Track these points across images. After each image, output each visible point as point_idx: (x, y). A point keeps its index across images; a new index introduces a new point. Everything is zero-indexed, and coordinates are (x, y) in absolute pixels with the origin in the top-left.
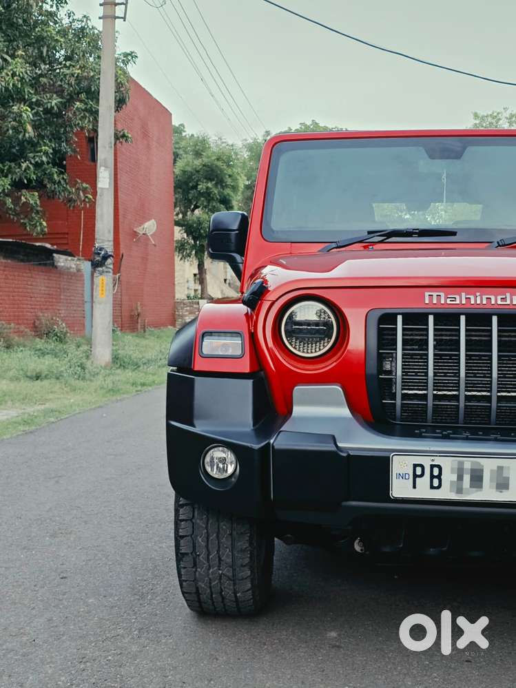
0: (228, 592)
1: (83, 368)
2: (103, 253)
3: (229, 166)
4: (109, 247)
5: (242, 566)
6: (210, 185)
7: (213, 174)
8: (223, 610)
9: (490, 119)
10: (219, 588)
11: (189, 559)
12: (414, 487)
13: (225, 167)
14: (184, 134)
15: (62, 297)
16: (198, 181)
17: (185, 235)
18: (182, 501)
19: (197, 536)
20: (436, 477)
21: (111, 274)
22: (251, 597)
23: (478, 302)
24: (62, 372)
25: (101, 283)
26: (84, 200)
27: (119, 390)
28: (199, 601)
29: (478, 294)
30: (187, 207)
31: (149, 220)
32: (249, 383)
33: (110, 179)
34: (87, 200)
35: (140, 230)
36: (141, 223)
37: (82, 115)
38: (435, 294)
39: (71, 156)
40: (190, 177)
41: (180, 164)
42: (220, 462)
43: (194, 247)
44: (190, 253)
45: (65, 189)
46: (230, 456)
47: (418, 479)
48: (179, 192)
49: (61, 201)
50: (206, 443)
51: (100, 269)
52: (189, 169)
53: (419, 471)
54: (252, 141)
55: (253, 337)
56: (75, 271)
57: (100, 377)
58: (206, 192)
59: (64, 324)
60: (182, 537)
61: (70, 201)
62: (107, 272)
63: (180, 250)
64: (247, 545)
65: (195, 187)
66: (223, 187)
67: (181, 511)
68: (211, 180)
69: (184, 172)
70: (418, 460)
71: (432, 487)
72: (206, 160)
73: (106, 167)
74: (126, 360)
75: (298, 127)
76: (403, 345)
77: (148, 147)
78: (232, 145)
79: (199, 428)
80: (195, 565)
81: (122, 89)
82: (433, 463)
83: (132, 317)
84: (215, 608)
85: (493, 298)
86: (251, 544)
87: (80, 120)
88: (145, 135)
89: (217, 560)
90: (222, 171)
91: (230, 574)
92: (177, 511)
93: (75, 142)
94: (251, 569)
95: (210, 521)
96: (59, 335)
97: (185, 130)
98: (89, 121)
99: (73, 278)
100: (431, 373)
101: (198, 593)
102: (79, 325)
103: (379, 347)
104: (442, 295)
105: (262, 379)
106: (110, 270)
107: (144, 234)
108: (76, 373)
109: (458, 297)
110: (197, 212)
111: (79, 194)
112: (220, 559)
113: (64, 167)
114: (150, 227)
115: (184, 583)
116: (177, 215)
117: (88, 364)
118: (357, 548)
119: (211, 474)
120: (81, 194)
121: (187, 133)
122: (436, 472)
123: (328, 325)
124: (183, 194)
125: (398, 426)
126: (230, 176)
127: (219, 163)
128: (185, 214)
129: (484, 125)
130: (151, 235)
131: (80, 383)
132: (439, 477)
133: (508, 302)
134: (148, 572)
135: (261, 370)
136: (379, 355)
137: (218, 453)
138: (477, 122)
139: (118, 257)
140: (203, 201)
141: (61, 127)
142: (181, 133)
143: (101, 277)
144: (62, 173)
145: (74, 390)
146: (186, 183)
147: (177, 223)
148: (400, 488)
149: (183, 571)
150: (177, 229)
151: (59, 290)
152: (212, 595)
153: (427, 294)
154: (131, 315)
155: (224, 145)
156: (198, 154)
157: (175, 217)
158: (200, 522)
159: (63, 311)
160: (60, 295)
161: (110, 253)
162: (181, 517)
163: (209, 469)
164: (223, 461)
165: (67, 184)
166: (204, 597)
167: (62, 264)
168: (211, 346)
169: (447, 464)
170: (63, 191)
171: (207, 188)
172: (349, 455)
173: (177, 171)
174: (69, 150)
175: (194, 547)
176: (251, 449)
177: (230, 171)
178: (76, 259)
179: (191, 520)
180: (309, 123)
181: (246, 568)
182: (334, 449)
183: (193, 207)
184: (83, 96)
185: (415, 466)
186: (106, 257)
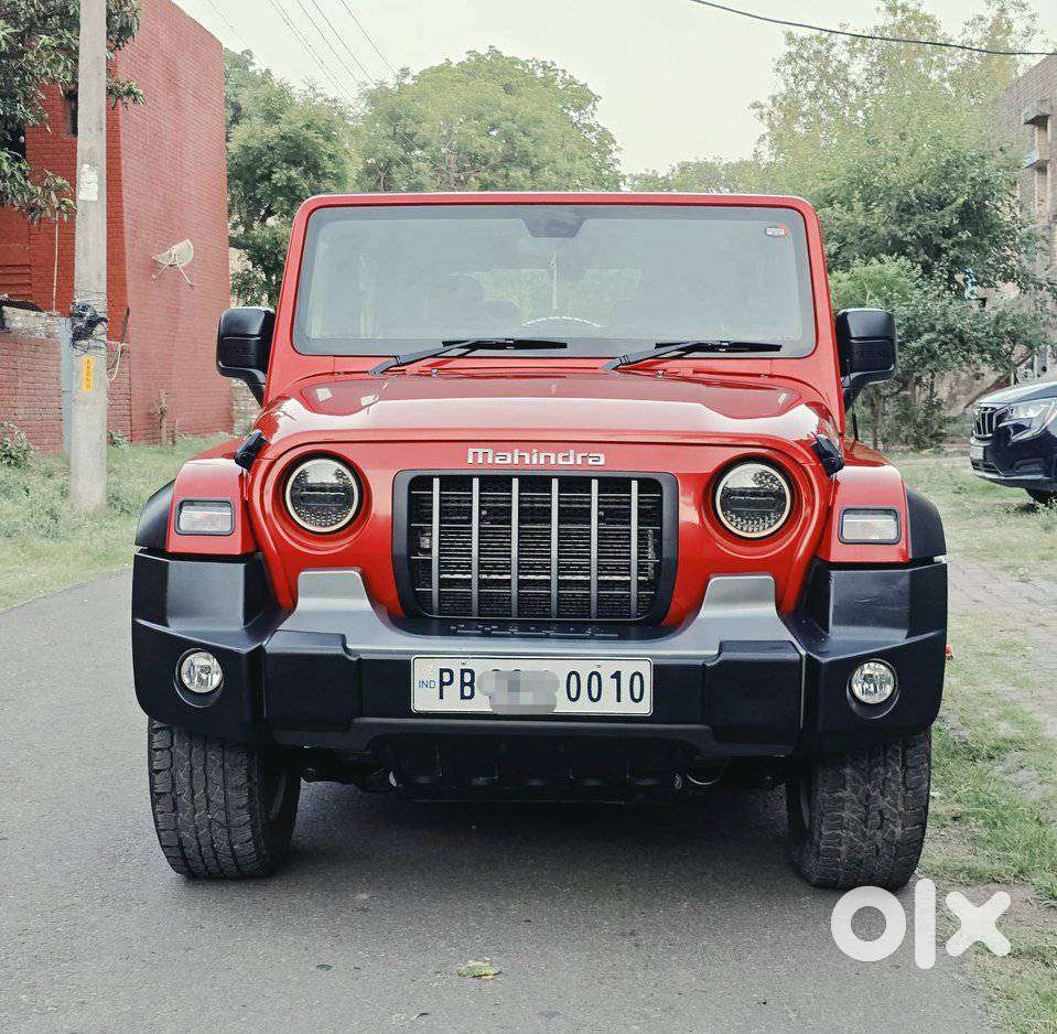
0: (222, 844)
1: (55, 518)
2: (88, 314)
3: (328, 139)
4: (99, 305)
5: (238, 808)
6: (293, 173)
7: (298, 154)
8: (218, 870)
9: (816, 45)
10: (209, 839)
11: (166, 800)
12: (441, 697)
13: (321, 141)
14: (251, 69)
15: (20, 384)
16: (271, 165)
17: (250, 265)
18: (157, 725)
19: (176, 770)
20: (467, 684)
21: (103, 352)
22: (253, 850)
23: (535, 462)
24: (17, 524)
25: (85, 367)
26: (59, 208)
27: (116, 556)
28: (184, 857)
29: (535, 451)
30: (252, 214)
31: (182, 239)
32: (240, 567)
33: (100, 185)
34: (63, 208)
35: (164, 259)
36: (165, 247)
37: (53, 57)
38: (480, 451)
39: (34, 126)
40: (257, 159)
41: (240, 133)
42: (202, 671)
43: (268, 284)
44: (260, 297)
45: (23, 189)
46: (214, 663)
47: (445, 688)
48: (237, 186)
49: (16, 209)
50: (182, 647)
51: (84, 342)
52: (254, 143)
53: (446, 677)
54: (375, 88)
55: (247, 506)
56: (44, 337)
57: (84, 533)
58: (288, 186)
59: (23, 435)
60: (158, 772)
61: (32, 210)
62: (96, 347)
63: (240, 292)
64: (244, 780)
65: (267, 177)
66: (317, 177)
67: (156, 737)
68: (296, 164)
69: (246, 149)
70: (445, 664)
71: (463, 697)
72: (285, 128)
73: (92, 164)
74: (131, 501)
75: (464, 58)
76: (441, 515)
77: (178, 105)
78: (335, 101)
79: (175, 628)
80: (175, 808)
81: (125, 9)
82: (463, 667)
83: (150, 416)
84: (207, 867)
85: (553, 456)
86: (250, 778)
87: (49, 66)
88: (172, 83)
89: (205, 800)
90: (315, 147)
91: (223, 820)
92: (150, 737)
93: (41, 101)
94: (251, 811)
95: (195, 750)
96: (14, 453)
97: (253, 61)
98: (66, 67)
99: (40, 349)
100: (475, 553)
101: (181, 846)
102: (52, 434)
103: (410, 519)
104: (490, 451)
105: (260, 561)
106: (102, 345)
107: (171, 266)
108: (42, 526)
109: (509, 455)
110: (271, 221)
111: (49, 197)
112: (208, 800)
113: (21, 148)
114: (181, 253)
115: (162, 834)
116: (235, 226)
117: (63, 508)
118: (393, 781)
119: (191, 688)
120: (53, 196)
121: (257, 67)
122: (467, 678)
123: (347, 489)
124: (244, 188)
125: (436, 621)
126: (330, 156)
127: (311, 134)
128: (248, 227)
129: (805, 55)
130: (185, 269)
131: (48, 544)
132: (471, 684)
133: (571, 462)
134: (126, 829)
135: (258, 550)
136: (410, 528)
137: (200, 660)
138: (793, 49)
139: (118, 318)
140: (282, 203)
141: (16, 74)
142: (246, 68)
143: (85, 358)
144: (17, 159)
145: (37, 555)
146: (250, 169)
147: (235, 243)
148: (424, 700)
149: (160, 817)
150: (235, 253)
151: (13, 372)
152: (200, 848)
153: (471, 451)
154: (149, 414)
155: (319, 99)
156: (272, 117)
157: (231, 232)
158: (180, 752)
159: (22, 411)
160: (16, 381)
161: (101, 315)
162: (156, 745)
163: (186, 680)
164: (207, 670)
165: (26, 179)
166: (189, 852)
167: (20, 325)
168: (191, 519)
169: (479, 667)
170: (20, 192)
171: (289, 179)
172: (360, 659)
173: (234, 147)
174: (30, 116)
175: (174, 785)
176: (237, 654)
177: (330, 149)
178: (44, 315)
179: (169, 749)
180: (483, 51)
181: (244, 811)
182: (340, 651)
183: (263, 212)
184: (55, 20)
185: (442, 671)
186: (92, 323)
